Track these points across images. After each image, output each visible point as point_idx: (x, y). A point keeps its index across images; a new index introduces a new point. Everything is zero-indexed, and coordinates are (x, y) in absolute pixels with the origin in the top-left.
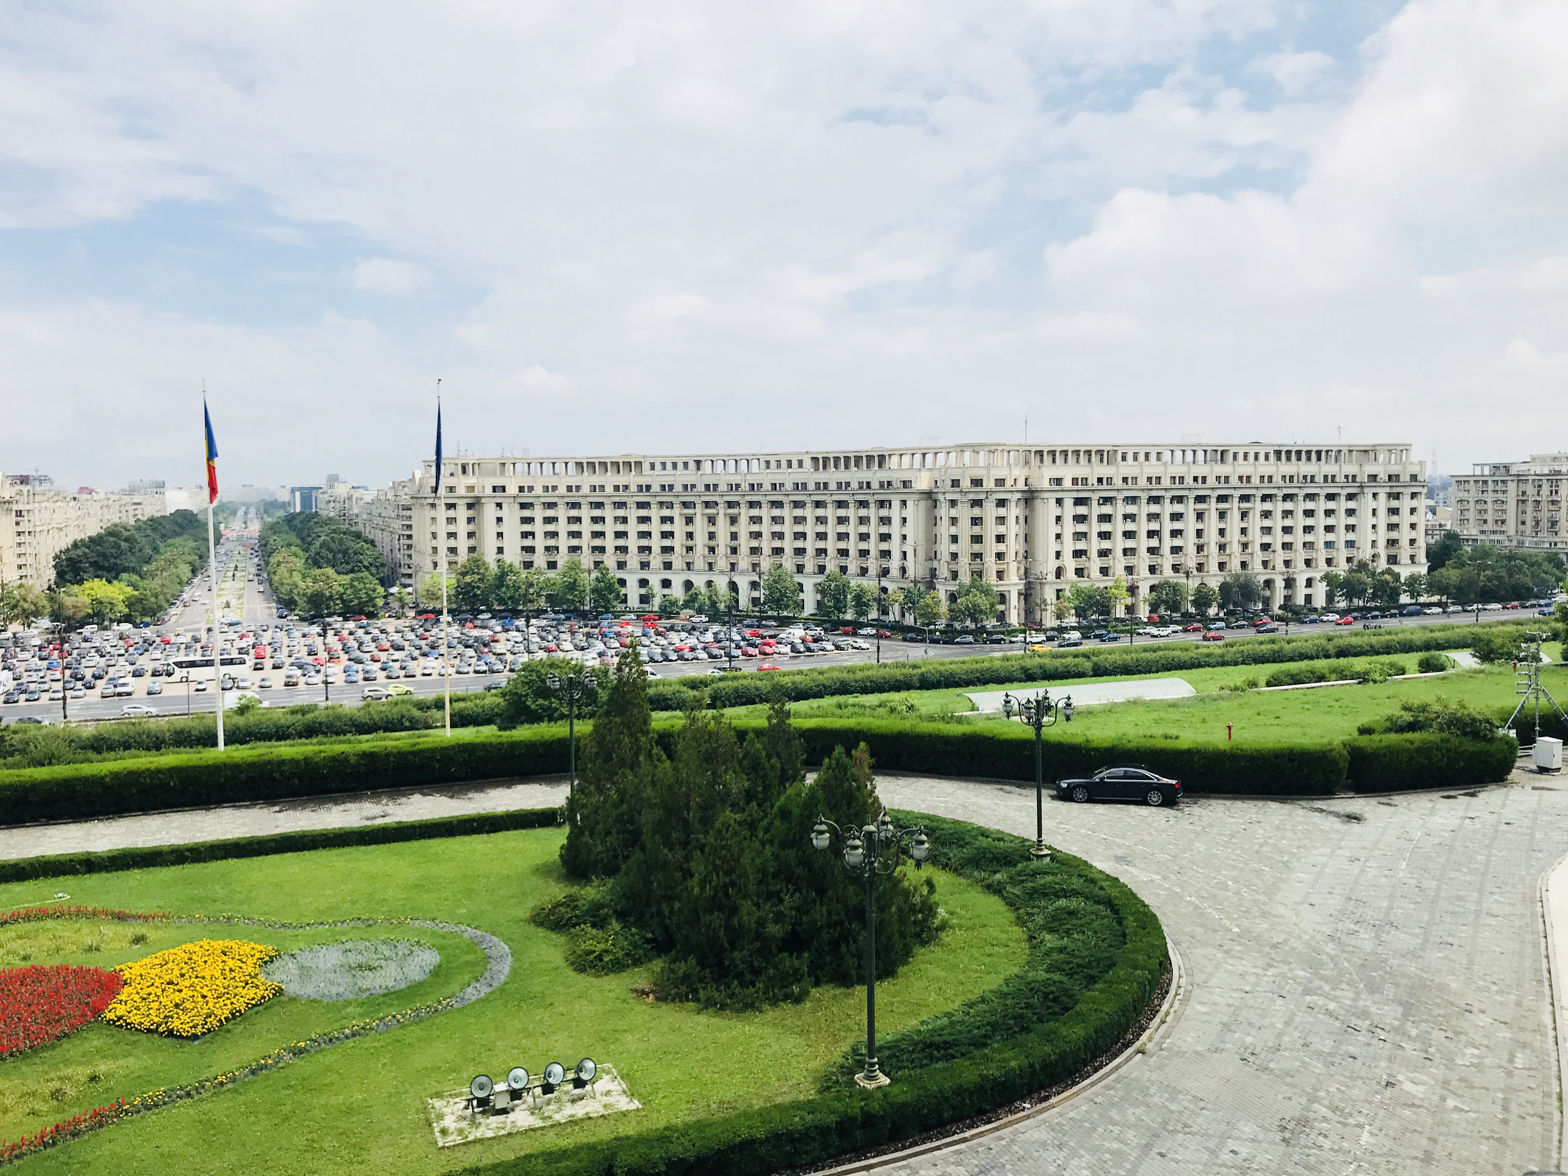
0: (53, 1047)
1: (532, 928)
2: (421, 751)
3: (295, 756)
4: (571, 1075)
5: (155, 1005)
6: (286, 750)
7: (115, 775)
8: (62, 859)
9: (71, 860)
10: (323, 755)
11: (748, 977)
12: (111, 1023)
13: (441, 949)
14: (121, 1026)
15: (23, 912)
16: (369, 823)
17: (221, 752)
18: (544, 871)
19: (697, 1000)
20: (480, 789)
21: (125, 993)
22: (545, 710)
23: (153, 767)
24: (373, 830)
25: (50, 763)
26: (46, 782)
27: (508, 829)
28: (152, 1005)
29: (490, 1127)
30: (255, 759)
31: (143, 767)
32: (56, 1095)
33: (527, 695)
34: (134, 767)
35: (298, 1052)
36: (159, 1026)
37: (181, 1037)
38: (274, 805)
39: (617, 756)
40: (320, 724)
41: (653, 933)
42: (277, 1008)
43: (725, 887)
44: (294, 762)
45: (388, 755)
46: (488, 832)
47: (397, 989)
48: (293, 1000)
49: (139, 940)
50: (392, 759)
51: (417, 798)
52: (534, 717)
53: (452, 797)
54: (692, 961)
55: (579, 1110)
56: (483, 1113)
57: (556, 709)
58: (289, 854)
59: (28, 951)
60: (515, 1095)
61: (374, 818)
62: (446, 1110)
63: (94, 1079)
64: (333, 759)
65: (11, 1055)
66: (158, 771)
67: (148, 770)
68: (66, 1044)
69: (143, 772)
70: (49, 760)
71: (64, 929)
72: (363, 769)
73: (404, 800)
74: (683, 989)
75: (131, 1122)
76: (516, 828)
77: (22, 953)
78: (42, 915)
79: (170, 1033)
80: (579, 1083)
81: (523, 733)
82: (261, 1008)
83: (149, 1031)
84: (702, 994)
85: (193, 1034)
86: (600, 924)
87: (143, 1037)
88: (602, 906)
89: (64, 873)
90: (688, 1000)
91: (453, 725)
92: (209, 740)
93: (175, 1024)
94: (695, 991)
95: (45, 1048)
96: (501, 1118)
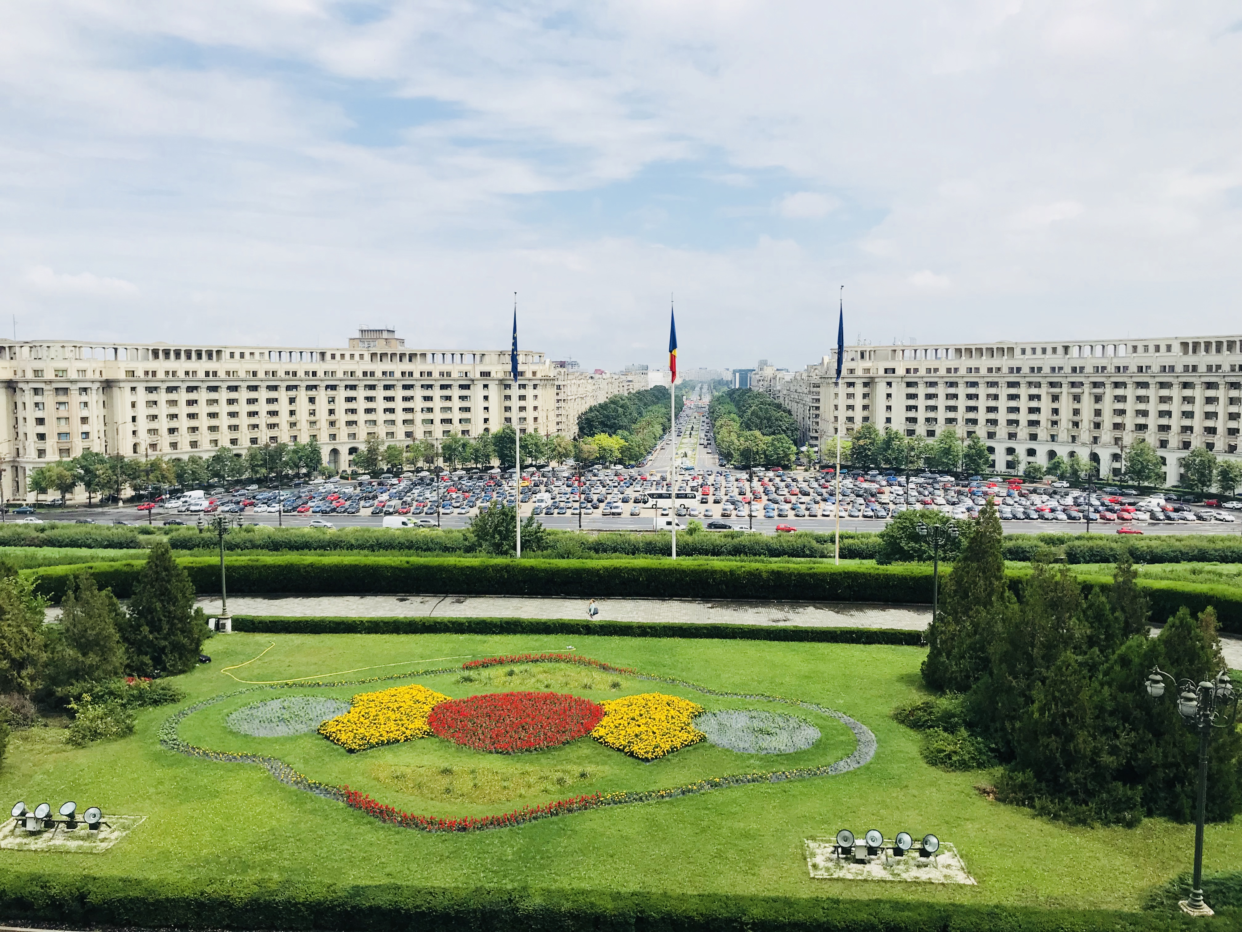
0: (560, 749)
1: (895, 723)
2: (815, 574)
3: (723, 568)
4: (918, 845)
5: (623, 733)
6: (718, 563)
7: (606, 569)
8: (572, 623)
9: (578, 625)
10: (743, 569)
11: (1082, 796)
12: (596, 740)
13: (822, 728)
14: (601, 743)
15: (548, 655)
16: (774, 624)
17: (673, 561)
18: (907, 680)
19: (1032, 807)
20: (860, 608)
21: (605, 721)
22: (915, 551)
24: (776, 630)
25: (568, 557)
26: (565, 570)
27: (880, 643)
28: (621, 732)
29: (850, 871)
30: (697, 568)
31: (623, 566)
32: (560, 781)
33: (902, 538)
34: (618, 565)
35: (714, 785)
36: (625, 747)
37: (638, 758)
38: (708, 602)
39: (972, 595)
40: (744, 546)
41: (996, 744)
42: (701, 750)
43: (1064, 716)
44: (723, 573)
45: (791, 574)
46: (864, 643)
47: (788, 752)
48: (712, 746)
49: (615, 685)
50: (793, 578)
51: (811, 609)
52: (906, 557)
53: (838, 612)
54: (1030, 773)
55: (923, 875)
56: (846, 859)
57: (925, 552)
58: (716, 640)
59: (549, 682)
60: (872, 851)
61: (779, 621)
62: (818, 851)
63: (583, 775)
64: (750, 573)
65: (535, 749)
66: (633, 570)
67: (626, 568)
68: (568, 748)
69: (623, 569)
70: (566, 555)
71: (571, 670)
72: (772, 583)
73: (801, 610)
74: (1020, 795)
75: (605, 810)
76: (887, 643)
77: (546, 683)
78: (558, 659)
79: (632, 754)
80: (924, 853)
81: (897, 568)
82: (691, 748)
83: (619, 750)
84: (1037, 803)
85: (646, 758)
86: (951, 729)
87: (616, 754)
88: (954, 716)
89: (573, 633)
90: (1024, 805)
91: (842, 556)
92: (666, 551)
93: (635, 748)
94: (1031, 799)
95: (555, 749)
96: (860, 866)
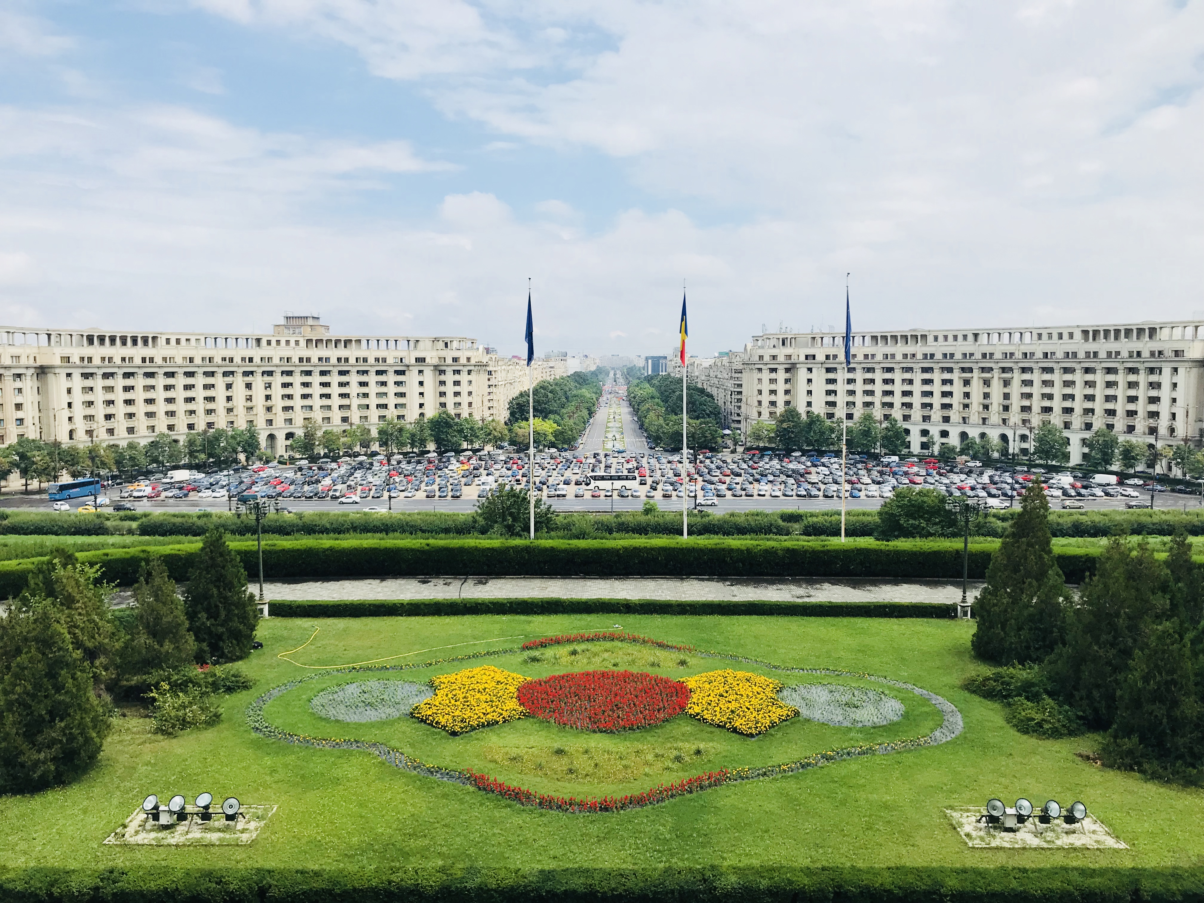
0: (662, 727)
1: (967, 694)
2: (829, 551)
3: (740, 546)
4: (1064, 813)
5: (717, 709)
6: (735, 542)
7: (626, 549)
8: (612, 602)
9: (618, 604)
10: (759, 548)
11: (1189, 760)
12: (693, 717)
13: (903, 700)
14: (699, 720)
15: (601, 634)
16: (800, 601)
17: (685, 540)
18: (958, 652)
19: (1142, 771)
20: (875, 583)
21: (695, 698)
22: (915, 528)
23: (648, 545)
24: (812, 606)
25: (583, 538)
26: (585, 550)
27: (911, 616)
28: (716, 709)
29: (1003, 839)
30: (714, 547)
31: (642, 546)
32: (678, 759)
33: (900, 515)
34: (637, 545)
35: (828, 758)
36: (726, 723)
37: (742, 733)
38: (726, 580)
41: (1084, 712)
42: (798, 725)
44: (739, 550)
45: (806, 551)
46: (896, 617)
47: (881, 724)
48: (808, 720)
49: (683, 663)
50: (808, 555)
51: (826, 586)
52: (908, 533)
53: (854, 588)
54: (1135, 739)
55: (1065, 841)
56: (995, 828)
57: (923, 528)
58: (755, 617)
59: (617, 661)
60: (1021, 819)
61: (802, 597)
62: (964, 820)
63: (698, 752)
64: (766, 551)
65: (638, 728)
66: (652, 549)
67: (645, 547)
68: (668, 726)
69: (642, 549)
70: (582, 535)
71: (633, 649)
72: (787, 561)
73: (818, 586)
74: (1128, 761)
75: (735, 786)
76: (917, 617)
77: (612, 661)
78: (612, 638)
79: (735, 730)
80: (1070, 819)
81: (903, 544)
82: (787, 723)
83: (719, 726)
84: (1146, 766)
85: (751, 733)
86: (1033, 697)
87: (717, 730)
88: (1033, 685)
89: (614, 611)
90: (1134, 770)
91: (847, 535)
92: (676, 530)
93: (738, 723)
94: (1139, 764)
95: (656, 727)
96: (1011, 835)
